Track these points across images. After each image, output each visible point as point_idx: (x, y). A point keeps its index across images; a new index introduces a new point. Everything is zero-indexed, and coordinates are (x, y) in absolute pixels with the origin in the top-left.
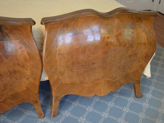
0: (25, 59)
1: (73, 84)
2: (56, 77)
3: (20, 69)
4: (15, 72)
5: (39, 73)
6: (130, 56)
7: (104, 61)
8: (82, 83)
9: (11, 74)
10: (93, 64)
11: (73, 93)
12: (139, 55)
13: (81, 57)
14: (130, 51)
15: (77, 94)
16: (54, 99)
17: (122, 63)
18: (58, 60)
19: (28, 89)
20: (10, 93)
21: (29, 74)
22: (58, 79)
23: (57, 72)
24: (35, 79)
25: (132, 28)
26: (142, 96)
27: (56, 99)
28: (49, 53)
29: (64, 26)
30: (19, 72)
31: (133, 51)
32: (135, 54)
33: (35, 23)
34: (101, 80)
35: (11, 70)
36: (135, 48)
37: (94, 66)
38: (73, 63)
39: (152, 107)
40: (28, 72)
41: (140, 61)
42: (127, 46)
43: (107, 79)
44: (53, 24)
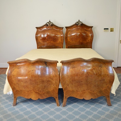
0: (53, 76)
1: (73, 91)
2: (65, 86)
3: (51, 80)
4: (49, 81)
5: (58, 83)
6: (101, 80)
7: (87, 81)
8: (77, 91)
9: (47, 81)
10: (81, 81)
11: (73, 96)
12: (105, 81)
13: (76, 78)
14: (100, 78)
15: (75, 97)
16: (64, 97)
17: (96, 84)
18: (66, 78)
19: (53, 90)
20: (46, 91)
21: (54, 83)
22: (66, 87)
23: (66, 84)
24: (56, 86)
25: (100, 67)
26: (111, 105)
27: (65, 98)
28: (63, 74)
29: (69, 64)
30: (50, 81)
31: (102, 78)
32: (104, 80)
33: (58, 62)
34: (86, 91)
35: (48, 80)
36: (103, 77)
37: (82, 83)
38: (73, 81)
39: (115, 110)
40: (54, 82)
41: (107, 84)
42: (98, 75)
43: (89, 91)
44: (65, 63)
